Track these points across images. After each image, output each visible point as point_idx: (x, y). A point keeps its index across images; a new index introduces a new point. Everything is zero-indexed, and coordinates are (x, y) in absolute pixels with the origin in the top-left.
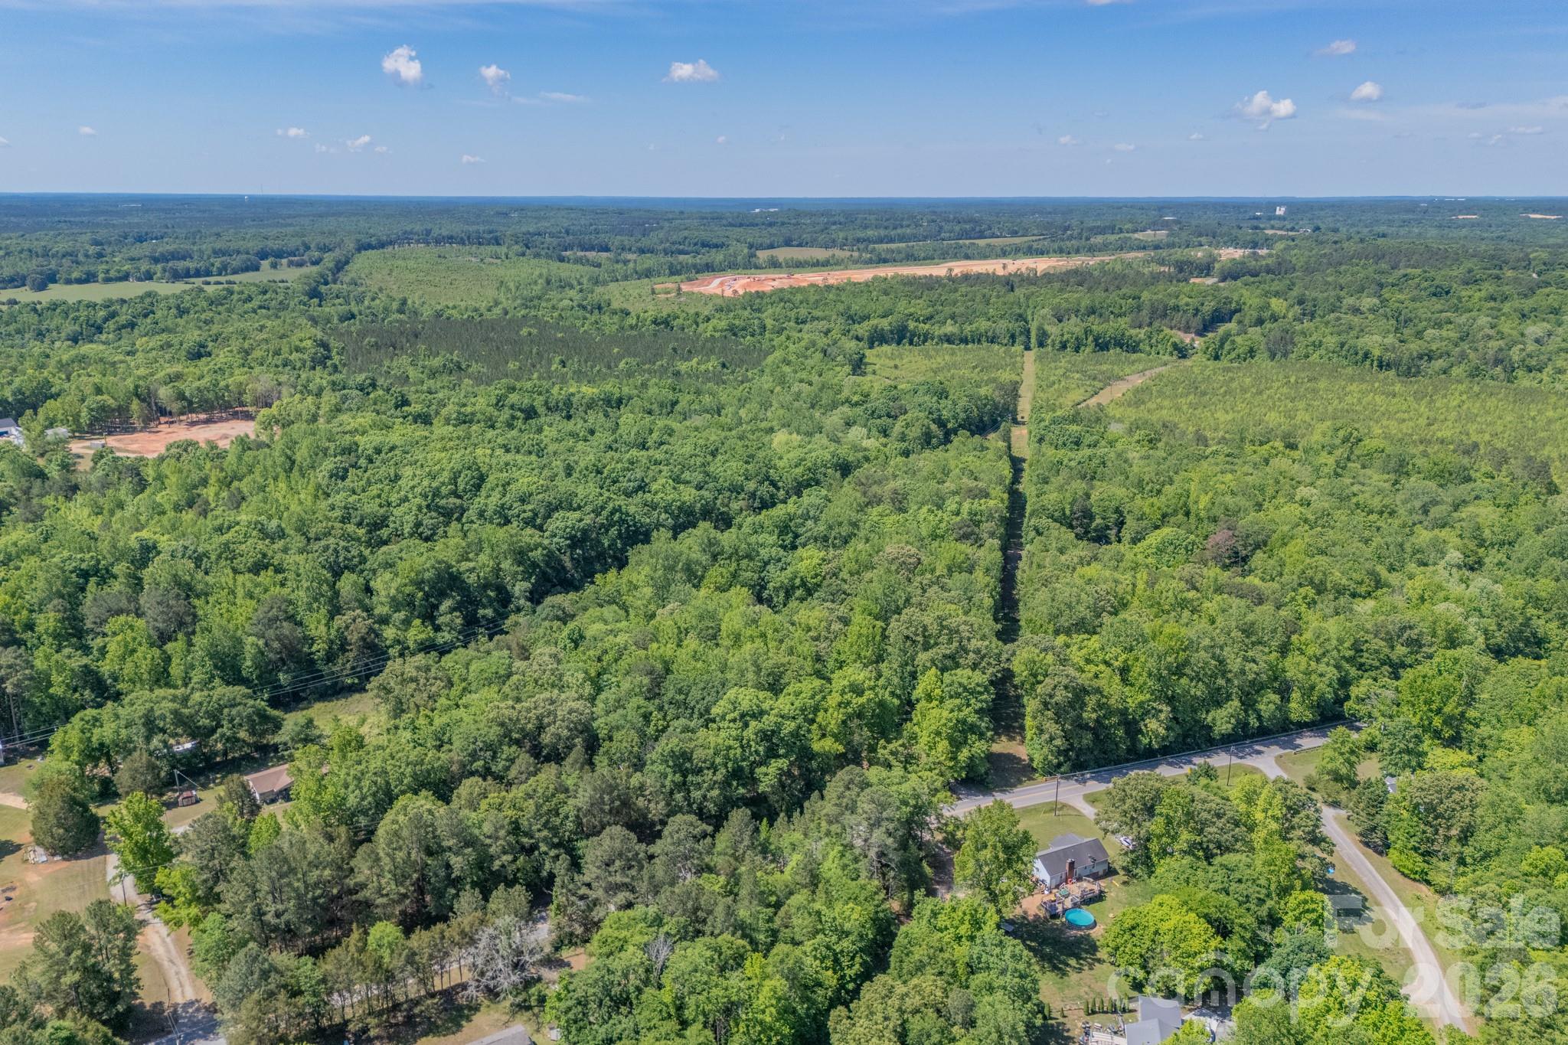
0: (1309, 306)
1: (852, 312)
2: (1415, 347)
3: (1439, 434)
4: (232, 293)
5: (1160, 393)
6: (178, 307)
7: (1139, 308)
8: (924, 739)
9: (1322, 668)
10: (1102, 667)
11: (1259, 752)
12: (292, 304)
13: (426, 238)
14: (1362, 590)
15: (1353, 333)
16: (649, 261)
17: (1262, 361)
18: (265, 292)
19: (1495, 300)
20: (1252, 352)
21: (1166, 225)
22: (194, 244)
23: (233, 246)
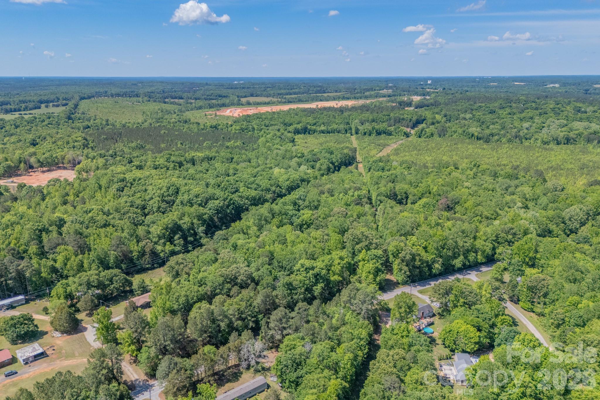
0: (448, 117)
1: (286, 122)
2: (487, 132)
3: (502, 163)
4: (36, 118)
5: (404, 151)
6: (15, 125)
7: (390, 119)
8: (364, 275)
9: (487, 244)
10: (418, 247)
11: (469, 274)
12: (61, 123)
13: (106, 94)
14: (493, 217)
15: (466, 127)
16: (200, 103)
17: (436, 138)
18: (49, 118)
19: (511, 114)
20: (432, 135)
21: (391, 88)
22: (10, 98)
23: (28, 98)
